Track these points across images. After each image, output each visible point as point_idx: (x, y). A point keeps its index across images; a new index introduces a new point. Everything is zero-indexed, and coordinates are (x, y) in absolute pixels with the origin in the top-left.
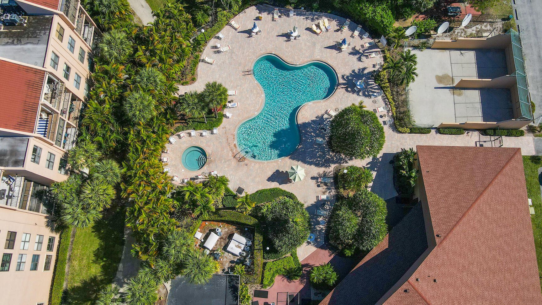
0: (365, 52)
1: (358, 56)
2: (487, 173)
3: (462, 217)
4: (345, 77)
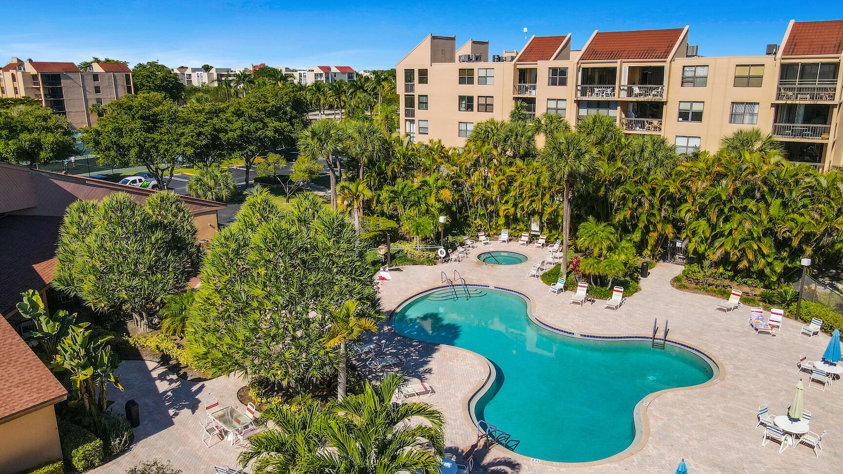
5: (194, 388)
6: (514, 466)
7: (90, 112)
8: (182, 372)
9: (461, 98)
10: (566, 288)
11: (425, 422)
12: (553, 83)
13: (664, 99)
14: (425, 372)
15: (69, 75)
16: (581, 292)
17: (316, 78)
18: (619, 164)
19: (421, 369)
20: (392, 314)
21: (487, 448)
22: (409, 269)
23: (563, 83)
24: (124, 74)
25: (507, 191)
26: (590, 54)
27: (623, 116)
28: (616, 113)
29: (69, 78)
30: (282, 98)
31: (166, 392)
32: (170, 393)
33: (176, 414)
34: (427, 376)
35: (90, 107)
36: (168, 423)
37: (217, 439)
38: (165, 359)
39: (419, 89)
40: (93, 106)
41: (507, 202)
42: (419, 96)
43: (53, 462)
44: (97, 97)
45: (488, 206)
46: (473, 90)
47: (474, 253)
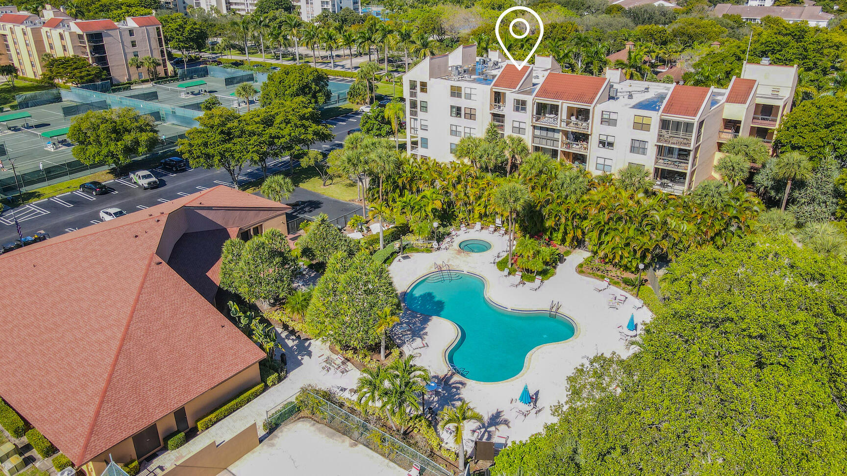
0: (486, 434)
1: (486, 419)
2: (129, 375)
3: (139, 297)
4: (460, 386)
5: (307, 344)
6: (463, 384)
7: (129, 65)
8: (297, 335)
9: (452, 107)
10: (510, 274)
11: (422, 373)
12: (517, 109)
13: (589, 133)
14: (424, 334)
15: (110, 32)
16: (517, 278)
17: (322, 6)
18: (549, 192)
19: (422, 333)
20: (404, 294)
21: (452, 376)
22: (415, 256)
23: (524, 109)
24: (155, 27)
25: (480, 197)
26: (544, 92)
27: (564, 137)
28: (559, 136)
29: (110, 36)
30: (308, 76)
31: (293, 347)
32: (295, 347)
33: (302, 359)
34: (425, 336)
35: (130, 61)
36: (299, 364)
37: (326, 372)
38: (285, 327)
39: (420, 97)
40: (132, 60)
41: (479, 205)
42: (421, 101)
43: (258, 384)
44: (135, 50)
45: (468, 206)
46: (462, 103)
47: (457, 241)
